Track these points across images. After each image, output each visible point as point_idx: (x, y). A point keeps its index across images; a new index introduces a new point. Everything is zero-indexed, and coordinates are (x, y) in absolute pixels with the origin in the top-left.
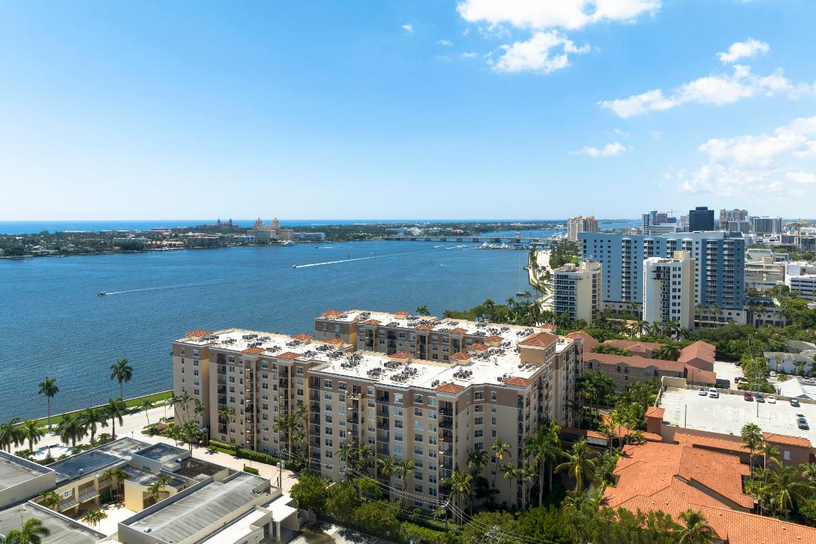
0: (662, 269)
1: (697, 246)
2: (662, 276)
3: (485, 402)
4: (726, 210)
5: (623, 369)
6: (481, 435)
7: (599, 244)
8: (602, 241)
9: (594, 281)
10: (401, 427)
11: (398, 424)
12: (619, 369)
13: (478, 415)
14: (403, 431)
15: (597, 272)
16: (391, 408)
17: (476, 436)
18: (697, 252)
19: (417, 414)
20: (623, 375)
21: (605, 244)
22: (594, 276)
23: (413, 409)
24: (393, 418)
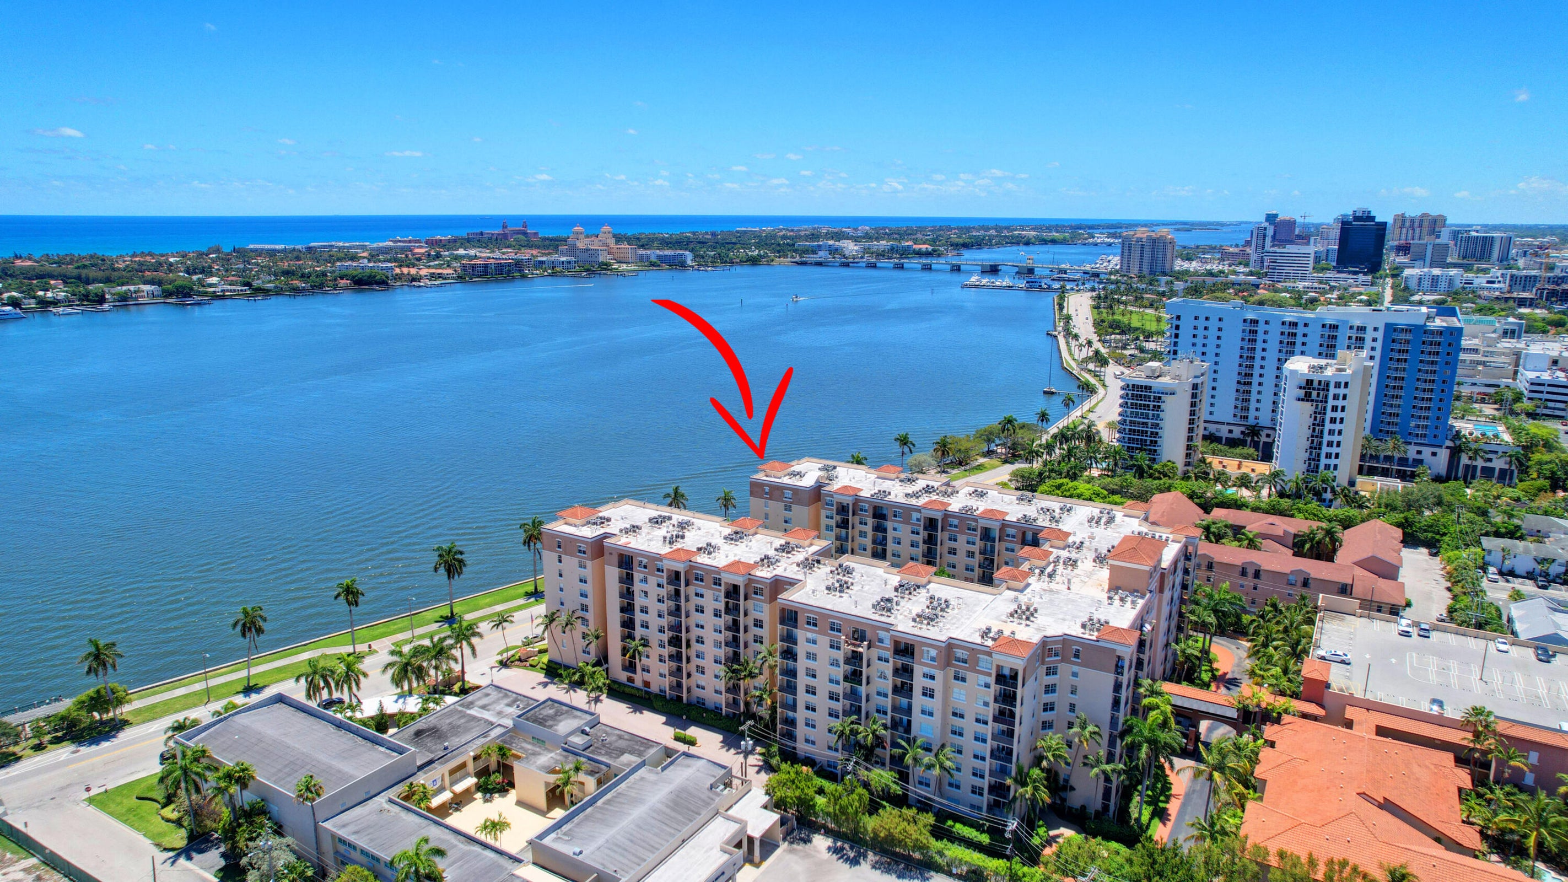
0: (1315, 384)
2: (1314, 396)
3: (1062, 661)
4: (1407, 215)
5: (1251, 572)
6: (1052, 709)
7: (1201, 323)
8: (1207, 319)
10: (932, 696)
11: (929, 693)
12: (1244, 573)
13: (1050, 680)
14: (934, 704)
15: (1199, 381)
16: (918, 670)
17: (1045, 710)
19: (956, 678)
20: (1249, 582)
21: (1213, 324)
22: (1195, 387)
23: (951, 672)
24: (919, 682)
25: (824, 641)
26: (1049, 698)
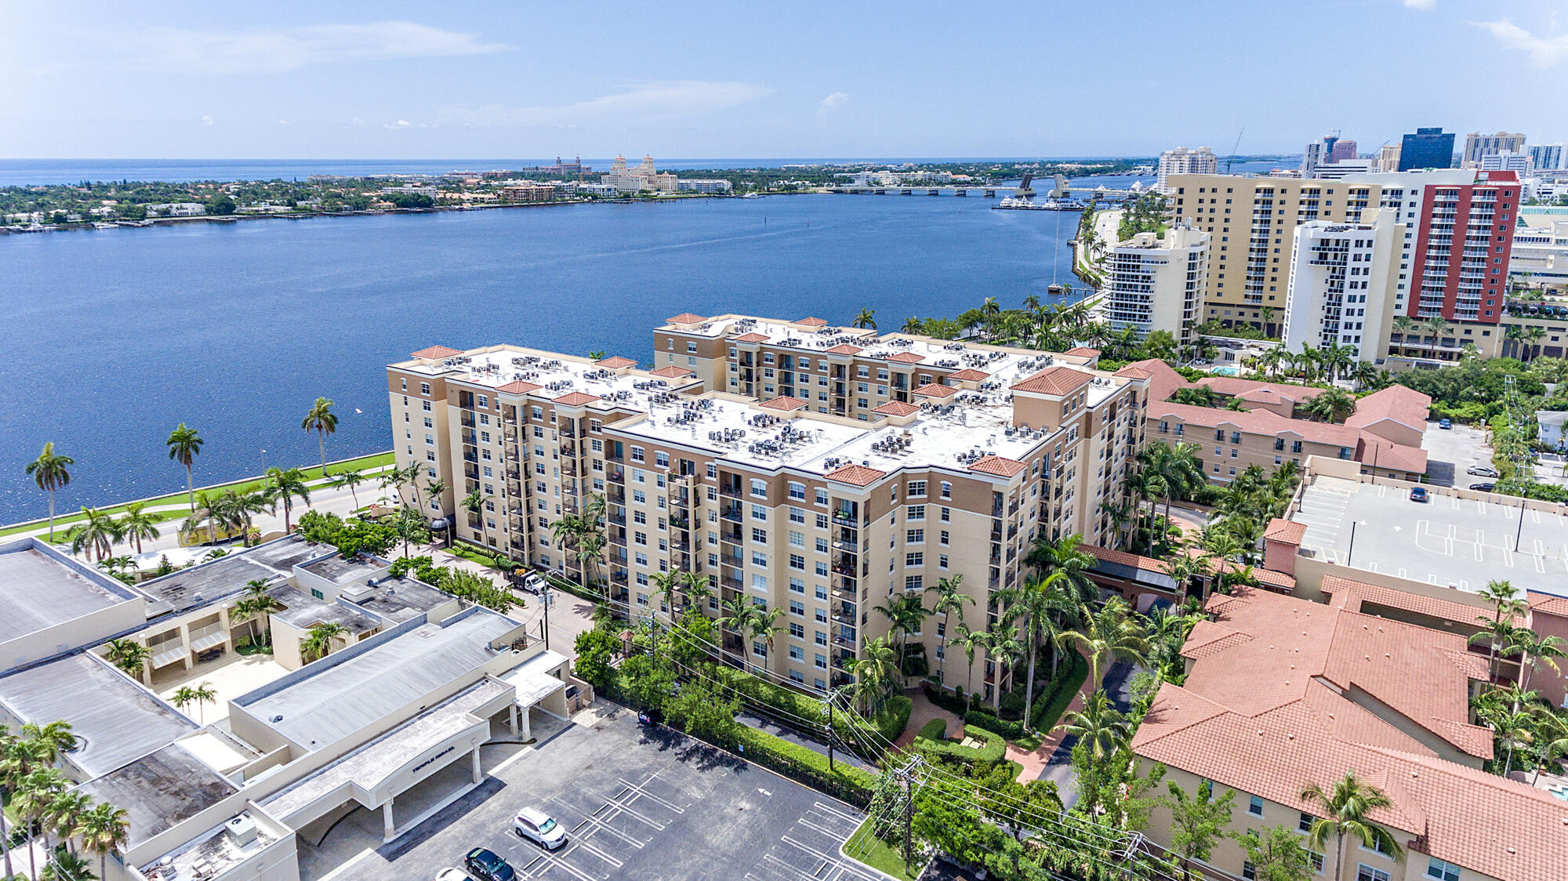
0: (1332, 245)
1: (1413, 198)
2: (1330, 258)
3: (929, 500)
4: (1481, 134)
5: (1228, 435)
6: (919, 562)
7: (1208, 196)
8: (1214, 190)
9: (1192, 266)
10: (763, 540)
11: (759, 536)
12: (1220, 436)
13: (916, 523)
14: (767, 549)
15: (1197, 250)
16: (747, 507)
17: (909, 562)
18: (1412, 210)
19: (793, 517)
20: (1227, 447)
21: (1221, 197)
22: (1193, 256)
23: (787, 509)
24: (749, 523)
25: (651, 477)
26: (914, 547)
